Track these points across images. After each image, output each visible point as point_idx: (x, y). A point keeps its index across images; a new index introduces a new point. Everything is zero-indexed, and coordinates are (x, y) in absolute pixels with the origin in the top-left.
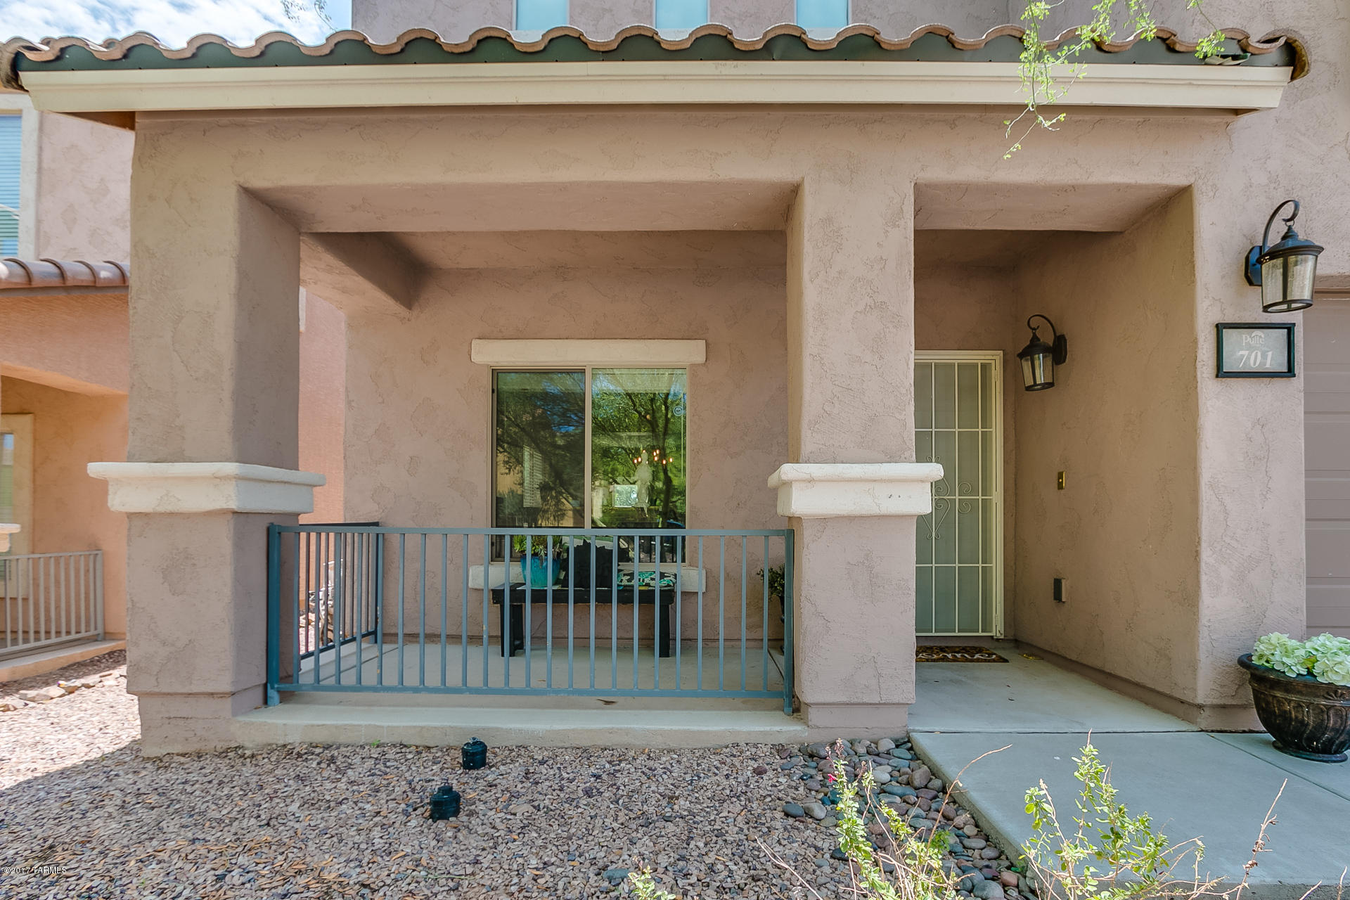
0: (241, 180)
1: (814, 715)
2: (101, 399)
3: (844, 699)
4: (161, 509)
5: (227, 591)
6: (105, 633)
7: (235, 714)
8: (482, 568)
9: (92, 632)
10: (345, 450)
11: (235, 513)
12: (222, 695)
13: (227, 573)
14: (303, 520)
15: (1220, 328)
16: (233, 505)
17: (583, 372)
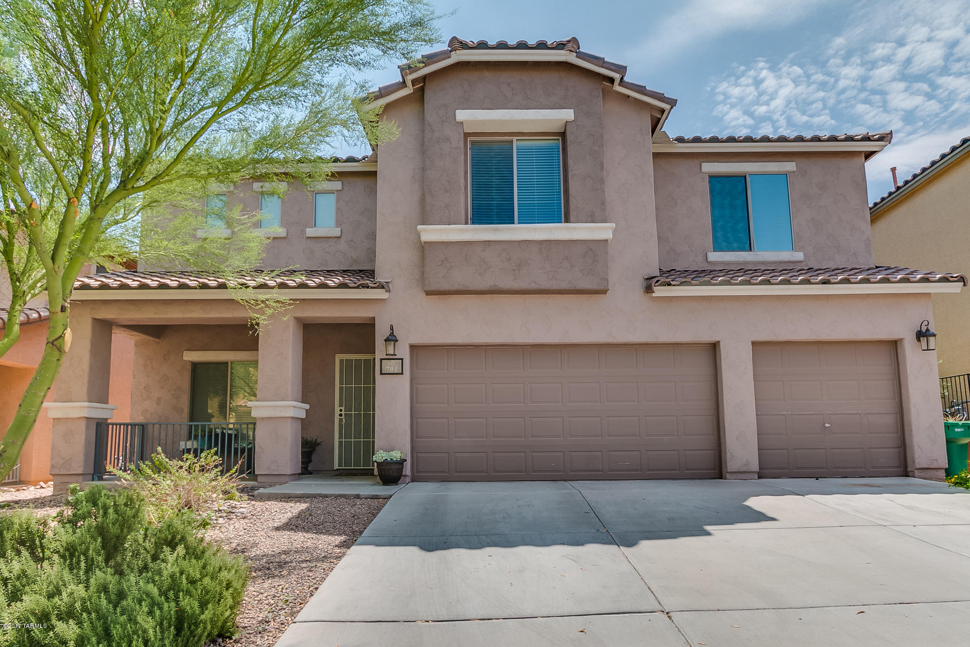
0: (93, 316)
1: (259, 479)
2: (25, 369)
3: (267, 473)
4: (64, 417)
5: (83, 442)
6: (20, 481)
7: (83, 481)
8: (184, 442)
9: (14, 480)
10: (132, 395)
11: (87, 418)
12: (80, 475)
13: (83, 437)
14: (109, 421)
15: (381, 360)
16: (86, 416)
17: (227, 363)
